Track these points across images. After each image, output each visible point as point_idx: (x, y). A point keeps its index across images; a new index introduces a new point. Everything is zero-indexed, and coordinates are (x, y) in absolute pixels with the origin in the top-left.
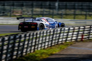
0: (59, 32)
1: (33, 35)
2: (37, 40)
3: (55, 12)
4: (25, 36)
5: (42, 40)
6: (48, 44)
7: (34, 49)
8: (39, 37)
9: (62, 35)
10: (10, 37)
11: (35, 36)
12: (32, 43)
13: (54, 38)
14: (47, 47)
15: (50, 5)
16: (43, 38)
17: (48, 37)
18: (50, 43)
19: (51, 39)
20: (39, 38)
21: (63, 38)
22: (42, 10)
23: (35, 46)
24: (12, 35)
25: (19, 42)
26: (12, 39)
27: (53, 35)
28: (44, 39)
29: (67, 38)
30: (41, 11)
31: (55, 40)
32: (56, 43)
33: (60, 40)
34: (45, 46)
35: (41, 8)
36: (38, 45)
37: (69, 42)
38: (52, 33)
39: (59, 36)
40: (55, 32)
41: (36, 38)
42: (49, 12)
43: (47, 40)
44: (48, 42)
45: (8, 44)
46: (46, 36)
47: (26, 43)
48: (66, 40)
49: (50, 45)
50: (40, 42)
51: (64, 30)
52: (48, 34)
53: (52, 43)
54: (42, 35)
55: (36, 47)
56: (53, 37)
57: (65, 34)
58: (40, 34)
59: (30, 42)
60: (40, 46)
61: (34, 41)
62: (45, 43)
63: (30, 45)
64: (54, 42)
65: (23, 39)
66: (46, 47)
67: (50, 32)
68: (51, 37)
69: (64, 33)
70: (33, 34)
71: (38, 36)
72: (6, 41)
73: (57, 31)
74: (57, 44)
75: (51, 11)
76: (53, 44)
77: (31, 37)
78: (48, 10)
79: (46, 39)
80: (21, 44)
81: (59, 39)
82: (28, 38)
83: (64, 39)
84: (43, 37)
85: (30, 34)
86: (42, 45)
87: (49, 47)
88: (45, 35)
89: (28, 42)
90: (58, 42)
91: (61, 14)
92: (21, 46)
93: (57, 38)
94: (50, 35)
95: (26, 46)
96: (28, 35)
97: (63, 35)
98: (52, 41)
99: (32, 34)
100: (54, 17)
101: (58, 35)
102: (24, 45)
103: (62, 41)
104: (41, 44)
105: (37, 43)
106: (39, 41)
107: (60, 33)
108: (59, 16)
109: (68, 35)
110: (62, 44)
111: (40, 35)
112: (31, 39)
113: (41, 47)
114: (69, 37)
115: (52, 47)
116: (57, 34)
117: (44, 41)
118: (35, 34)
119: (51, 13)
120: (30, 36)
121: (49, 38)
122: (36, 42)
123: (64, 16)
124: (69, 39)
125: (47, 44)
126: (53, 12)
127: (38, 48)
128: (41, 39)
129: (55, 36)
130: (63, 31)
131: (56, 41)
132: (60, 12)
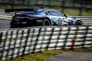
0: (36, 33)
2: (2, 45)
5: (10, 45)
6: (18, 52)
9: (41, 38)
13: (28, 43)
14: (17, 57)
16: (10, 41)
17: (18, 41)
18: (21, 50)
19: (23, 44)
20: (5, 42)
21: (42, 44)
27: (27, 37)
28: (13, 43)
29: (49, 43)
31: (30, 46)
32: (31, 51)
33: (38, 47)
34: (13, 54)
36: (2, 52)
37: (52, 50)
38: (25, 35)
39: (37, 40)
40: (31, 34)
43: (17, 46)
44: (19, 48)
46: (16, 39)
48: (47, 47)
49: (21, 54)
50: (6, 48)
51: (45, 31)
52: (20, 36)
53: (24, 51)
54: (9, 37)
56: (26, 42)
57: (47, 38)
58: (7, 34)
60: (5, 53)
62: (13, 49)
64: (27, 48)
66: (15, 56)
67: (23, 33)
68: (23, 41)
69: (44, 35)
71: (4, 38)
74: (32, 53)
76: (26, 52)
79: (15, 44)
81: (35, 45)
83: (44, 46)
84: (11, 40)
86: (8, 52)
87: (20, 57)
88: (14, 36)
90: (34, 49)
91: (42, 5)
93: (34, 43)
94: (21, 38)
97: (43, 39)
98: (25, 47)
101: (34, 39)
103: (41, 48)
104: (8, 50)
105: (1, 49)
106: (4, 46)
107: (38, 36)
109: (50, 39)
110: (40, 52)
111: (6, 37)
113: (7, 55)
114: (53, 43)
115: (25, 57)
116: (33, 36)
117: (12, 47)
121: (21, 43)
124: (51, 45)
125: (16, 51)
127: (1, 57)
128: (7, 43)
129: (30, 39)
131: (32, 48)
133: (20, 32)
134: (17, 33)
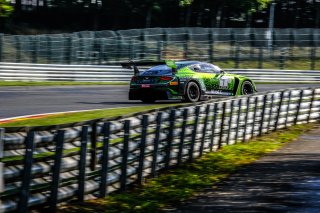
0: (277, 101)
1: (216, 109)
2: (226, 121)
3: (266, 52)
4: (197, 112)
5: (238, 120)
6: (253, 131)
7: (220, 142)
8: (231, 114)
9: (284, 107)
10: (160, 115)
11: (220, 112)
12: (213, 127)
13: (267, 116)
14: (252, 138)
15: (252, 36)
16: (239, 115)
17: (251, 114)
18: (256, 128)
19: (258, 119)
20: (231, 117)
21: (286, 116)
22: (235, 48)
23: (221, 134)
24: (164, 110)
25: (184, 126)
26: (166, 120)
27: (264, 107)
28: (242, 117)
29: (297, 114)
30: (232, 52)
31: (269, 120)
32: (272, 128)
33: (281, 120)
34: (244, 134)
35: (232, 44)
36: (228, 132)
37: (304, 125)
38: (260, 104)
39: (279, 111)
40: (269, 102)
41: (223, 116)
42: (252, 53)
43: (250, 121)
44: (253, 124)
45: (157, 132)
46: (247, 111)
47: (200, 127)
48: (295, 121)
49: (256, 133)
50: (234, 125)
51: (290, 96)
52: (252, 106)
53: (260, 129)
54: (236, 108)
55: (224, 138)
56: (263, 114)
57: (293, 106)
58: (232, 105)
59: (209, 127)
60: (233, 134)
61: (218, 122)
62: (244, 127)
63: (209, 133)
64: (265, 124)
65: (191, 119)
66: (248, 137)
67: (256, 101)
68: (258, 113)
69: (289, 103)
70: (216, 105)
71: (228, 110)
72: (152, 123)
73: (273, 98)
74: (274, 131)
75: (257, 50)
76: (264, 130)
77: (211, 114)
78: (248, 49)
79: (246, 118)
80: (188, 131)
81: (277, 118)
82: (203, 116)
83: (290, 119)
84: (239, 112)
85: (208, 106)
86: (237, 132)
87: (256, 138)
88: (244, 107)
89: (205, 126)
90: (276, 124)
91: (281, 57)
92: (189, 135)
93: (274, 115)
94: (255, 109)
95: (199, 136)
96: (203, 109)
97: (288, 109)
98: (261, 122)
99: (212, 108)
100: (264, 64)
101: (275, 109)
102: (194, 133)
103: (286, 122)
104: (236, 129)
105: (226, 128)
106: (230, 122)
107: (280, 104)
108: (275, 62)
109: (298, 108)
110: (285, 129)
111: (232, 109)
112: (210, 118)
113: (236, 136)
114: (303, 114)
115: (263, 138)
116: (272, 105)
117: (242, 123)
118: (220, 106)
119: (256, 56)
120: (207, 110)
121: (254, 116)
122: (222, 125)
123: (288, 62)
124: (301, 117)
125: (249, 129)
126: (261, 54)
127: (228, 139)
128: (235, 117)
129: (267, 110)
130: (286, 99)
131: (272, 123)
132: (278, 53)
133: (252, 100)
134: (248, 102)
